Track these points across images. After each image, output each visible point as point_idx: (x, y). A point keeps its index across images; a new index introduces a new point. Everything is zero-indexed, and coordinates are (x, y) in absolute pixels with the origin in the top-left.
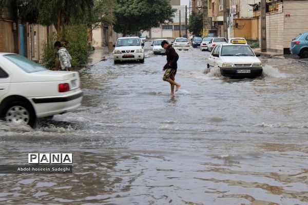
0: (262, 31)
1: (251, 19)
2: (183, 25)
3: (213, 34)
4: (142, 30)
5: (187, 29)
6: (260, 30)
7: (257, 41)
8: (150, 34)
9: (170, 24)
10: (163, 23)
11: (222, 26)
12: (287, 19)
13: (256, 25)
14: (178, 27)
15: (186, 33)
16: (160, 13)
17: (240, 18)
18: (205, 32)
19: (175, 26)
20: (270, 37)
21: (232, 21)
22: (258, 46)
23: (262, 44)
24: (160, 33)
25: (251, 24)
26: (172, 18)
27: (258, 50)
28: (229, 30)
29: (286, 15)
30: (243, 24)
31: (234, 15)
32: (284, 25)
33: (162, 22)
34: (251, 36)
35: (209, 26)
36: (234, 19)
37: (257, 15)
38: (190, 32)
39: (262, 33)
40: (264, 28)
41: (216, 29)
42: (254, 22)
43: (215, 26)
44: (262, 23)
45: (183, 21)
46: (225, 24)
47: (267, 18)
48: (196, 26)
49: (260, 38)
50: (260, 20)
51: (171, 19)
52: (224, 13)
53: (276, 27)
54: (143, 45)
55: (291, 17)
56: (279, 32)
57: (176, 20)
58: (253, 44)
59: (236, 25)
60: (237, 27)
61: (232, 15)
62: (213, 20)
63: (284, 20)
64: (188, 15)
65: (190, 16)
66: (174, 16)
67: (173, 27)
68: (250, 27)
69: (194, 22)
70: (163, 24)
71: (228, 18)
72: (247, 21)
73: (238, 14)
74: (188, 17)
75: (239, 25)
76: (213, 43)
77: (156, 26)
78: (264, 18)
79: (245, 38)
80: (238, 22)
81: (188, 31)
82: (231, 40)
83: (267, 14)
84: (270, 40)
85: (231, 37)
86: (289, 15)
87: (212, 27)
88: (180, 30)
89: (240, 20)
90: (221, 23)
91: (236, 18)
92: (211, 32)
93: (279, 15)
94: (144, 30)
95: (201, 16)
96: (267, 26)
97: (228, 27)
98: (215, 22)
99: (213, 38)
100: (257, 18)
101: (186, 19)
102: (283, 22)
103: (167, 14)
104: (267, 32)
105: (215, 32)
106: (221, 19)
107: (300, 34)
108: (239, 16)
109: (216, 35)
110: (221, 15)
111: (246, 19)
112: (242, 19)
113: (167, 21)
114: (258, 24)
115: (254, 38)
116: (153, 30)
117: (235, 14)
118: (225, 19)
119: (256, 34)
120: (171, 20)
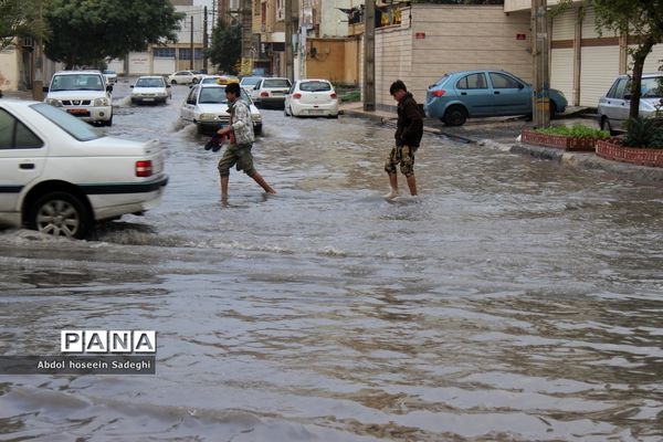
0: (365, 66)
1: (343, 41)
2: (199, 49)
3: (262, 70)
4: (108, 57)
5: (206, 58)
6: (362, 64)
7: (355, 86)
8: (126, 67)
9: (171, 45)
10: (156, 42)
11: (282, 54)
12: (419, 42)
13: (354, 54)
14: (187, 54)
15: (205, 65)
16: (149, 22)
17: (321, 37)
18: (246, 65)
19: (180, 49)
20: (382, 80)
21: (304, 43)
22: (357, 98)
23: (366, 93)
24: (147, 63)
25: (343, 50)
26: (174, 32)
27: (357, 106)
28: (296, 61)
29: (418, 35)
30: (327, 50)
31: (308, 31)
32: (413, 55)
33: (153, 40)
34: (343, 76)
35: (254, 51)
36: (307, 40)
37: (357, 32)
38: (214, 63)
39: (365, 71)
40: (370, 60)
41: (270, 60)
42: (351, 46)
43: (266, 53)
44: (366, 49)
45: (199, 39)
46: (289, 49)
47: (378, 38)
48: (226, 50)
49: (362, 81)
50: (362, 42)
51: (173, 35)
52: (287, 25)
53: (396, 59)
54: (109, 89)
55: (426, 39)
56: (401, 69)
57: (183, 37)
58: (348, 93)
59: (313, 53)
60: (313, 56)
61: (304, 29)
62: (263, 39)
63: (413, 45)
64: (210, 27)
65: (213, 30)
66: (179, 28)
67: (177, 52)
68: (342, 58)
69: (221, 43)
70: (155, 46)
71: (294, 37)
72: (336, 44)
73: (316, 28)
74: (209, 32)
75: (318, 51)
76: (262, 90)
77: (140, 48)
78: (371, 40)
79: (331, 80)
80: (315, 45)
81: (209, 63)
82: (301, 84)
83: (378, 31)
84: (382, 85)
85: (301, 78)
86: (424, 35)
87: (261, 55)
88: (192, 60)
89: (321, 41)
90: (279, 47)
91: (313, 36)
92: (257, 65)
93: (403, 32)
94: (114, 57)
95: (238, 31)
96: (378, 54)
97: (294, 55)
98: (268, 45)
99: (263, 79)
100: (357, 38)
101: (206, 35)
102: (410, 48)
103: (163, 22)
104: (376, 69)
105: (266, 65)
106: (280, 37)
107: (446, 75)
108: (318, 34)
109: (269, 73)
110: (280, 30)
111: (334, 40)
112: (325, 40)
113: (163, 40)
114: (358, 51)
115: (349, 80)
116: (133, 57)
117: (310, 27)
118: (288, 37)
119: (354, 73)
120: (172, 38)
